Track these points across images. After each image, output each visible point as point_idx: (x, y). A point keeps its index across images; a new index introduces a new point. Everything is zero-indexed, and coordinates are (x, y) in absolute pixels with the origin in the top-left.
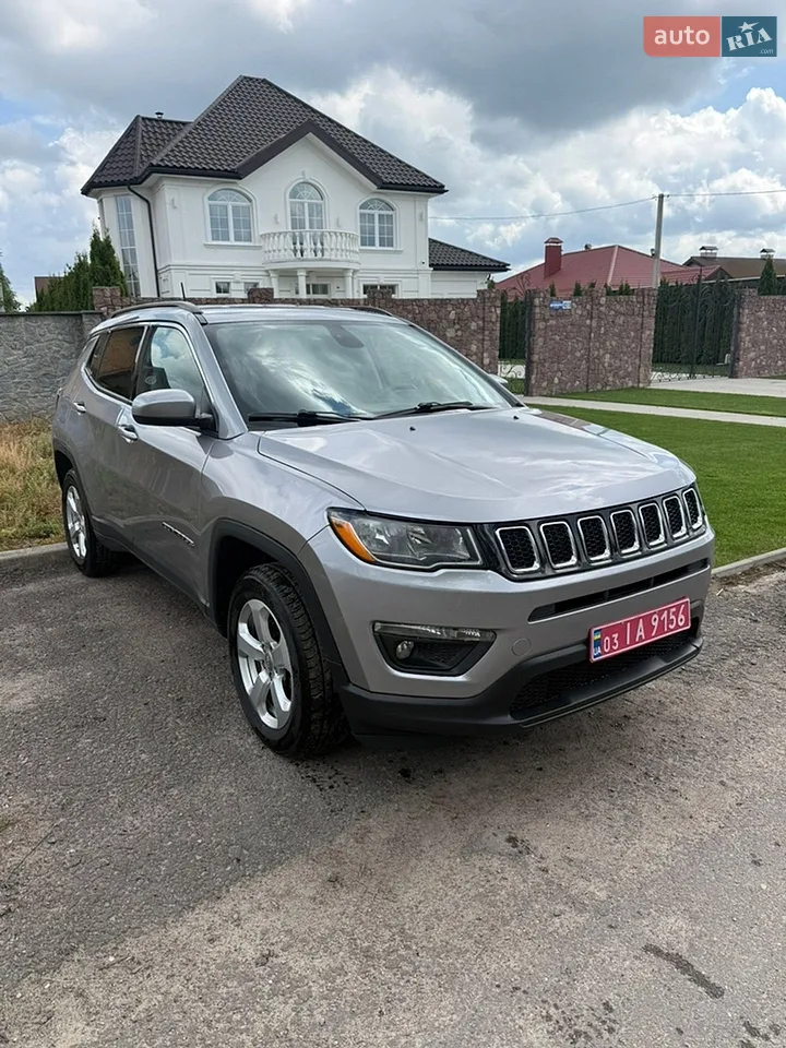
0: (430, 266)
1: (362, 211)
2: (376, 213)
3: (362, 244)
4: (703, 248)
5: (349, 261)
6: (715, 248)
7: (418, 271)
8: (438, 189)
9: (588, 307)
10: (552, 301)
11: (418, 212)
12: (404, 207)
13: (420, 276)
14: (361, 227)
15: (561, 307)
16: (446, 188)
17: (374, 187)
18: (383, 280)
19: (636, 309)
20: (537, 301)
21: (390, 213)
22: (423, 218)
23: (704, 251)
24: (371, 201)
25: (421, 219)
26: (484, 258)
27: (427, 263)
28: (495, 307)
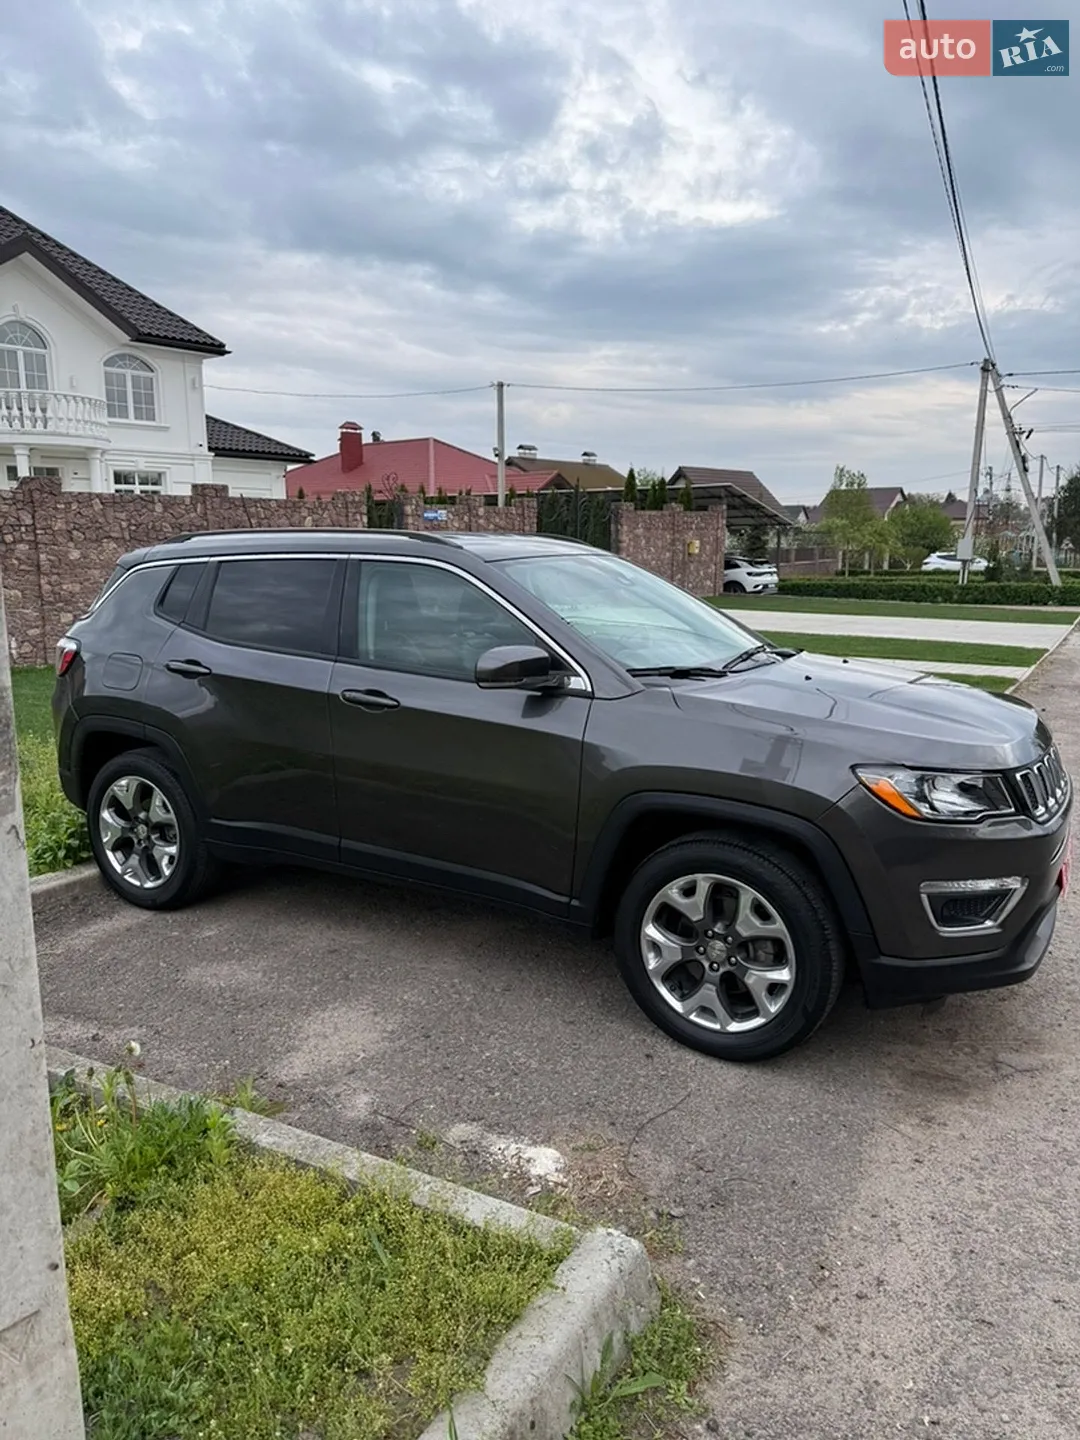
0: (210, 449)
1: (109, 369)
2: (129, 373)
3: (109, 415)
4: (521, 447)
5: (96, 438)
6: (534, 448)
7: (193, 457)
8: (217, 349)
9: (466, 518)
10: (425, 511)
11: (189, 377)
12: (168, 369)
13: (196, 462)
14: (107, 390)
15: (436, 518)
16: (227, 348)
17: (126, 338)
18: (142, 465)
19: (517, 523)
20: (408, 509)
21: (150, 374)
22: (197, 385)
23: (521, 451)
24: (122, 357)
25: (194, 387)
26: (278, 443)
27: (206, 445)
28: (361, 514)
